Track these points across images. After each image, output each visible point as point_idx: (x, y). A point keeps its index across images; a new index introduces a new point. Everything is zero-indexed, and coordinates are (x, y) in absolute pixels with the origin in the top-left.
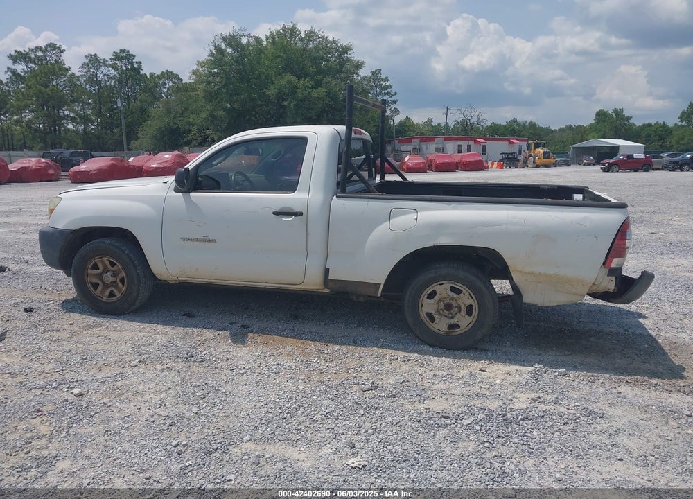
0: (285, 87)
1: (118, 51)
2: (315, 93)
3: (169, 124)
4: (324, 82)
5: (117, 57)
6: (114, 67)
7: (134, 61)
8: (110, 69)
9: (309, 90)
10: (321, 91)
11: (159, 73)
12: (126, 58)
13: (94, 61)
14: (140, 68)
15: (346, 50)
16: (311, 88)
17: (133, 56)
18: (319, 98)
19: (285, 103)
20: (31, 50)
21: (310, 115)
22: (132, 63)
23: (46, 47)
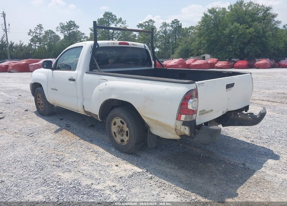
0: (233, 28)
1: (174, 20)
2: (248, 31)
3: (185, 47)
4: (253, 25)
5: (173, 22)
6: (172, 26)
7: (179, 23)
8: (170, 27)
9: (245, 29)
10: (251, 30)
11: (188, 27)
12: (176, 22)
13: (165, 25)
14: (181, 26)
15: (268, 9)
16: (246, 29)
17: (179, 22)
18: (250, 33)
19: (232, 36)
20: (144, 23)
21: (244, 41)
22: (178, 24)
23: (149, 21)
